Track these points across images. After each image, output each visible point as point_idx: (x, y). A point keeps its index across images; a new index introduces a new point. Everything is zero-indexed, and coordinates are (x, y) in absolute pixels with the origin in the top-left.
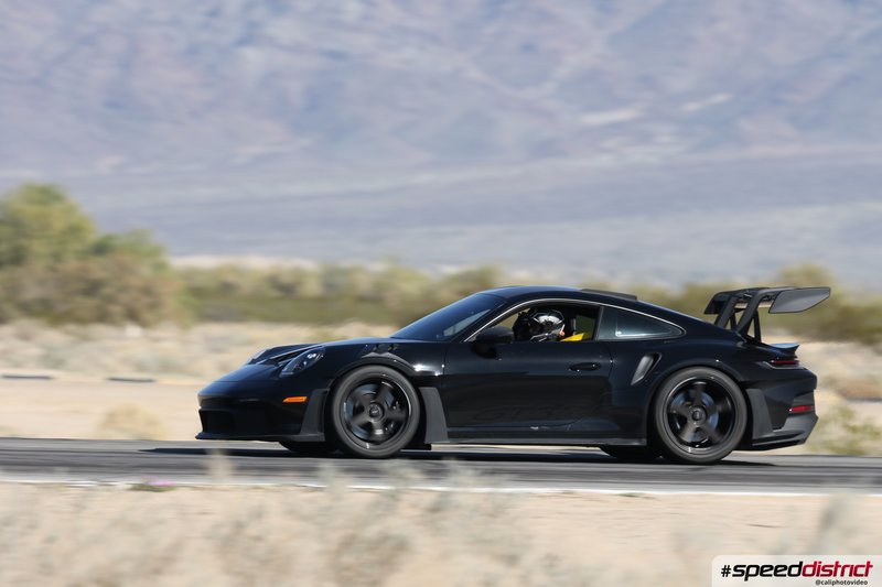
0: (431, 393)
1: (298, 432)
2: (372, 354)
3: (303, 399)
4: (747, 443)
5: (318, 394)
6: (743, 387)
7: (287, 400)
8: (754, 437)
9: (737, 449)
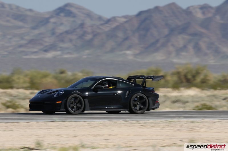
0: (86, 100)
1: (60, 109)
2: (74, 92)
3: (61, 102)
4: (148, 109)
5: (64, 100)
6: (147, 97)
7: (57, 102)
8: (150, 108)
9: (146, 111)
